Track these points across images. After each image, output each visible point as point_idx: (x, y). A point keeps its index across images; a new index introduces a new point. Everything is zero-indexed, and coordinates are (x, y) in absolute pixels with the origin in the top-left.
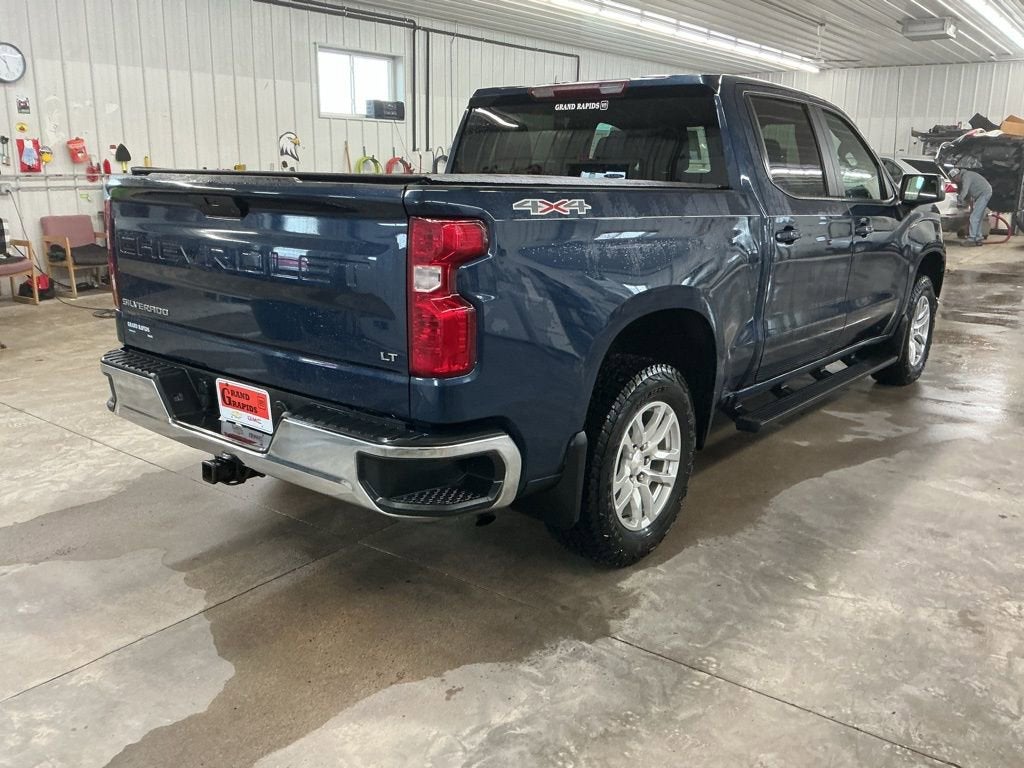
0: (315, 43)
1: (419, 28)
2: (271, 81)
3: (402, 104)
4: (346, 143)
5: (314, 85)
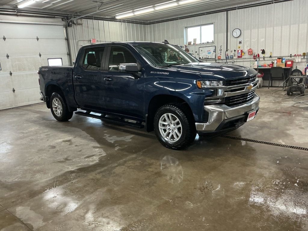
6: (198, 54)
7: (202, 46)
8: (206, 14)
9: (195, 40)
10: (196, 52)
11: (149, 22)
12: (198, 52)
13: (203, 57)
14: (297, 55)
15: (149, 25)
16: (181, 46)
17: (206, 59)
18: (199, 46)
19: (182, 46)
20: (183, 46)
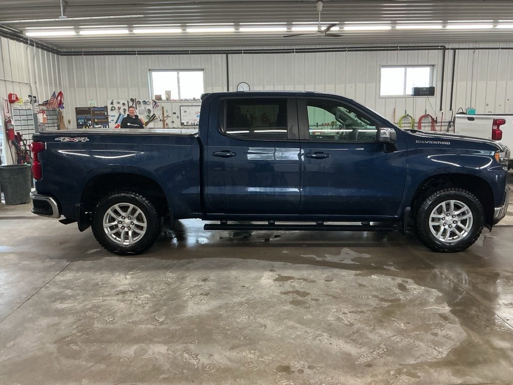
0: (380, 65)
1: (448, 49)
2: (354, 85)
3: (434, 88)
4: (395, 109)
5: (378, 84)
6: (178, 117)
7: (184, 104)
8: (191, 54)
9: (168, 93)
10: (175, 113)
11: (65, 50)
12: (178, 114)
13: (187, 122)
14: (324, 124)
15: (65, 57)
16: (144, 101)
17: (194, 125)
18: (180, 104)
19: (146, 101)
20: (148, 101)
